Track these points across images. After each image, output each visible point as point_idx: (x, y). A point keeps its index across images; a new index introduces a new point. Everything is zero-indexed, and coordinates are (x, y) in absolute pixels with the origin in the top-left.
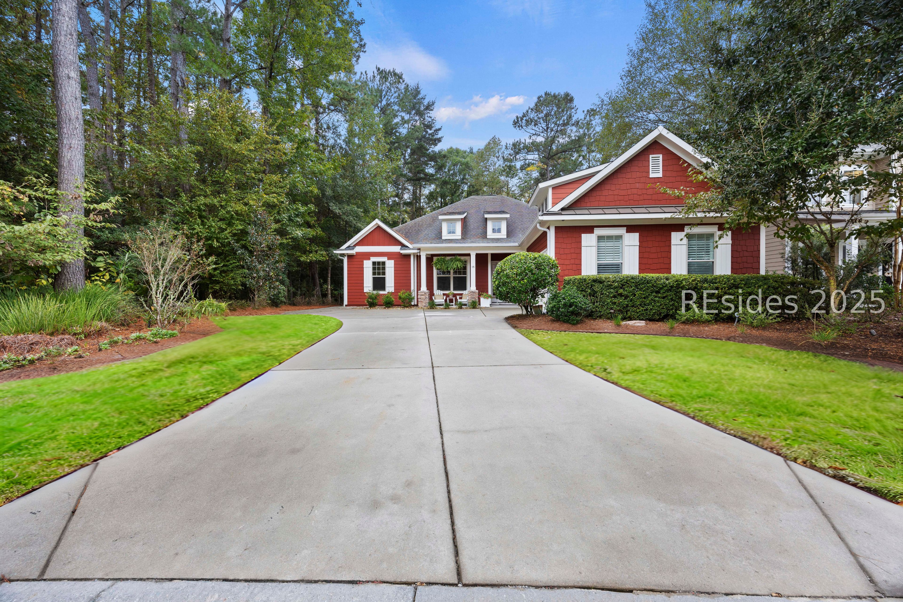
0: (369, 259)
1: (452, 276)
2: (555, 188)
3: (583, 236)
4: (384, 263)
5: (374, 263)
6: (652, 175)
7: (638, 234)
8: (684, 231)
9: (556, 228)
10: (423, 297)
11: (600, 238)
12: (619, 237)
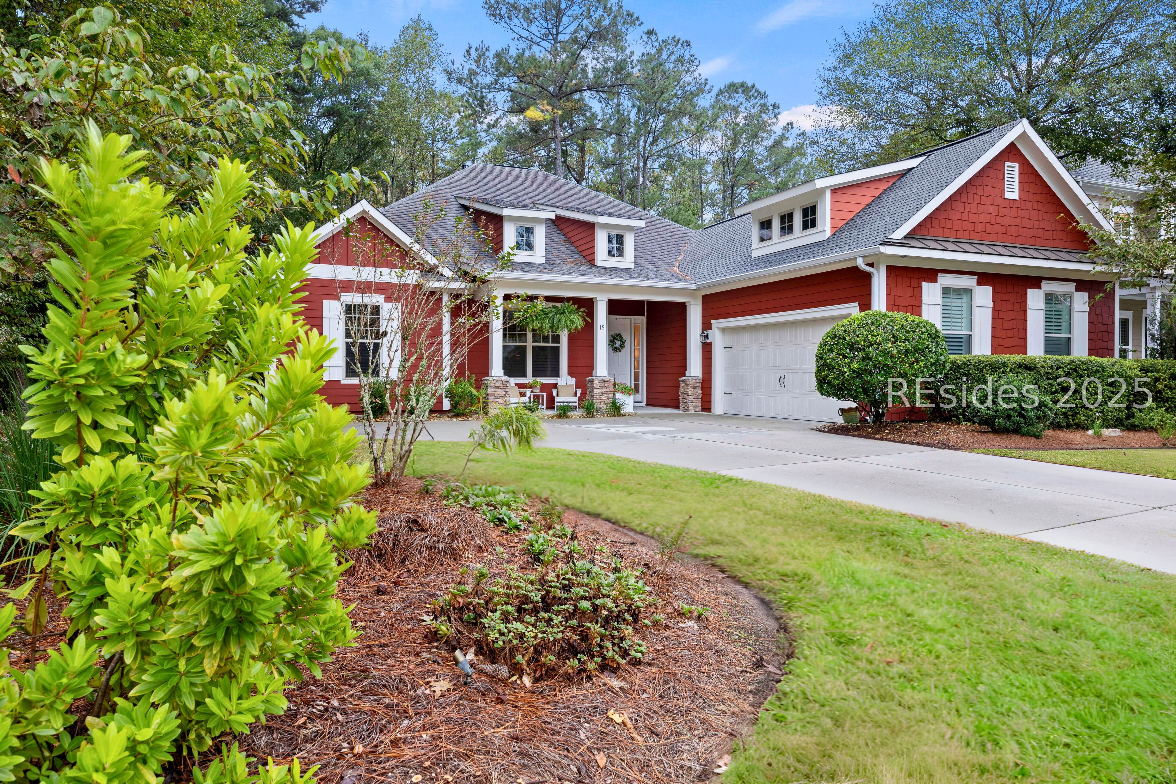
0: (337, 297)
1: (529, 344)
2: (836, 190)
3: (924, 285)
4: (376, 309)
5: (349, 309)
6: (1008, 195)
7: (990, 289)
8: (1040, 288)
9: (889, 268)
10: (498, 391)
11: (946, 291)
12: (969, 292)
